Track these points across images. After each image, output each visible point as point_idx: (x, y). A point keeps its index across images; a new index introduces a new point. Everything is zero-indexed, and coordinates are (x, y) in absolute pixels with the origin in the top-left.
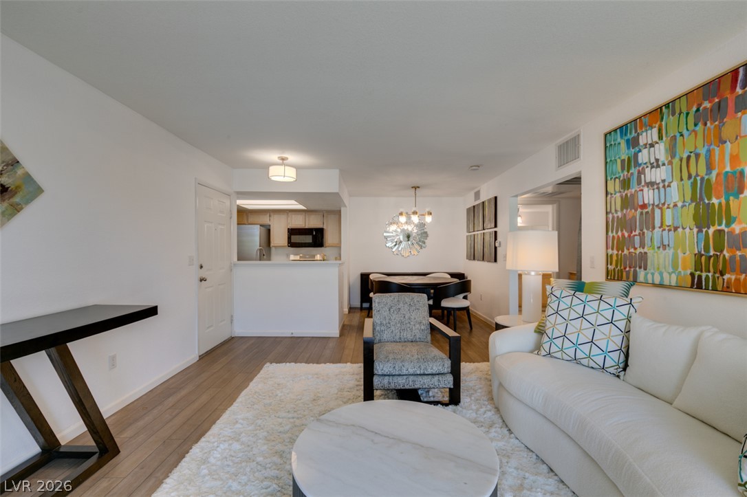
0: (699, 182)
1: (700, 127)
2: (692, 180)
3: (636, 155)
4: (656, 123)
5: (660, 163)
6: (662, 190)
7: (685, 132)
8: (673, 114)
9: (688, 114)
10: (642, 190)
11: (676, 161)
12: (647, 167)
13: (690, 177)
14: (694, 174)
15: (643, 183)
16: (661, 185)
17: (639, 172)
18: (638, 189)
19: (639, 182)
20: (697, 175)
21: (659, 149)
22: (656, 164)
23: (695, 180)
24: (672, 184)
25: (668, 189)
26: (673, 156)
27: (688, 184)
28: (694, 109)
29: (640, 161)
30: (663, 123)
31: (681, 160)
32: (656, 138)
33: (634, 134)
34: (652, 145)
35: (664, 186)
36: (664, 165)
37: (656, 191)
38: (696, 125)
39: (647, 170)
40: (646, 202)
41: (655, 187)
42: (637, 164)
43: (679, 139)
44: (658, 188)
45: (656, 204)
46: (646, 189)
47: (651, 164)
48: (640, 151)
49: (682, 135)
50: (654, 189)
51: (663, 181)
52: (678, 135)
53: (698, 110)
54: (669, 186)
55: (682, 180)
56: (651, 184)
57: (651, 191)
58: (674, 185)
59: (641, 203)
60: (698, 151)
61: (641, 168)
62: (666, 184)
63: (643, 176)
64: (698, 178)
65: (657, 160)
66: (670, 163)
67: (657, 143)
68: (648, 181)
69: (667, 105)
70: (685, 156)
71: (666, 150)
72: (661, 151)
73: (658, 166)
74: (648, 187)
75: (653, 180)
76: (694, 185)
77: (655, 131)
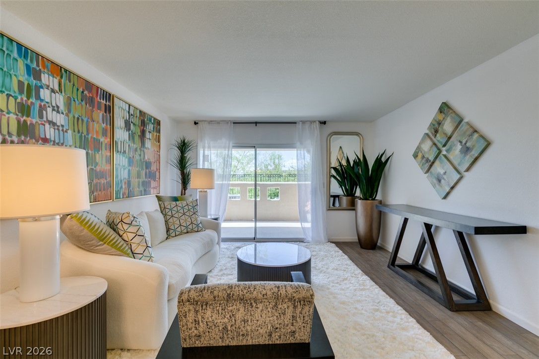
0: (83, 137)
1: (83, 103)
2: (80, 134)
3: (38, 88)
4: (57, 76)
5: (60, 110)
6: (61, 133)
7: (76, 100)
8: (70, 82)
9: (78, 90)
10: (44, 125)
11: (71, 116)
12: (49, 107)
13: (79, 132)
14: (81, 132)
15: (45, 119)
16: (61, 128)
17: (40, 106)
18: (40, 122)
19: (41, 116)
20: (82, 133)
21: (59, 99)
22: (56, 109)
23: (81, 135)
24: (68, 131)
25: (65, 133)
26: (69, 111)
27: (78, 135)
28: (81, 90)
29: (42, 97)
30: (63, 80)
31: (74, 117)
32: (56, 88)
33: (34, 65)
34: (53, 91)
35: (63, 130)
36: (63, 113)
37: (56, 131)
38: (82, 101)
39: (49, 110)
40: (48, 137)
41: (56, 127)
42: (38, 97)
43: (73, 102)
44: (58, 129)
45: (57, 141)
46: (47, 126)
47: (52, 106)
48: (42, 88)
49: (74, 100)
50: (55, 129)
51: (63, 126)
52: (72, 99)
53: (83, 92)
54: (66, 132)
55: (74, 131)
56: (52, 123)
57: (52, 130)
58: (70, 132)
59: (42, 136)
60: (83, 118)
61: (43, 104)
62: (65, 129)
63: (44, 112)
64: (83, 135)
65: (58, 107)
66: (67, 115)
67: (57, 92)
68: (50, 119)
69: (66, 71)
70: (76, 116)
71: (64, 103)
72: (60, 100)
73: (58, 112)
74: (50, 124)
75: (54, 121)
76: (81, 137)
77: (56, 81)
